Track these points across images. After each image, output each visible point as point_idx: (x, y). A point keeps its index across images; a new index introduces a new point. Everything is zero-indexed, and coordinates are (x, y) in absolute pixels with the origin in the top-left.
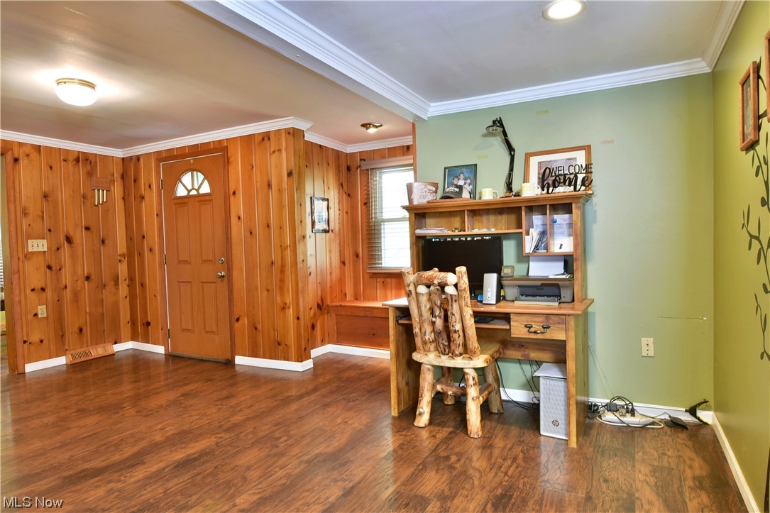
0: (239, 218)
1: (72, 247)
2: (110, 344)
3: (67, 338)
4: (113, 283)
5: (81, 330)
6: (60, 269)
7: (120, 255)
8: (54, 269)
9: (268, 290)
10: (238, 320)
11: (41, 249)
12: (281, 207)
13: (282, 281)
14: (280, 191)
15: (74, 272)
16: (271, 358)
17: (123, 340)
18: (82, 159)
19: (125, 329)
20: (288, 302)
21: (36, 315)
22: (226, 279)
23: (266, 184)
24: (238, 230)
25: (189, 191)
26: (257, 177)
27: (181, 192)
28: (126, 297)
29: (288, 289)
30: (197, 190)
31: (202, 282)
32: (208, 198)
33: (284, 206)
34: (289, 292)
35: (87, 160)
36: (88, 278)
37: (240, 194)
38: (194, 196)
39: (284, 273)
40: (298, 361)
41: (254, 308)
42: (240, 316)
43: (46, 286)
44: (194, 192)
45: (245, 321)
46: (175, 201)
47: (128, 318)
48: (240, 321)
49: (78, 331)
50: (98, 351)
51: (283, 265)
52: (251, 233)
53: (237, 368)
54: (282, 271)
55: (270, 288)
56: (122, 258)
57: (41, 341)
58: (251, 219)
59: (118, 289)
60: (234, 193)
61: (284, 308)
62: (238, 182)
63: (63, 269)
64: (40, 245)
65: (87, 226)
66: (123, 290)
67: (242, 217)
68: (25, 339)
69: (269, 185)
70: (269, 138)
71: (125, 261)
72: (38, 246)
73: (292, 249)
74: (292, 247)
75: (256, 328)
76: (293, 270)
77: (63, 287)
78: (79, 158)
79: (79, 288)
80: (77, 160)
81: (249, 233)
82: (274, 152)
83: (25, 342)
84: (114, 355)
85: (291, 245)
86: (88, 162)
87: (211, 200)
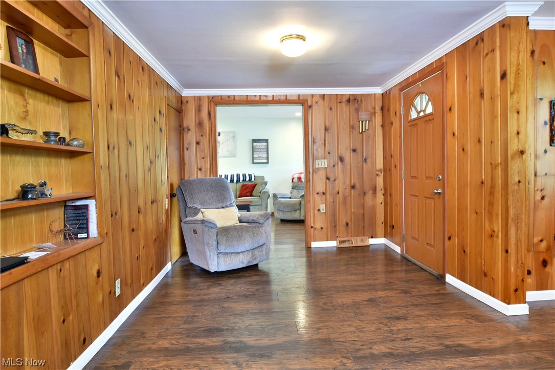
0: (454, 134)
1: (343, 164)
2: (367, 237)
3: (338, 228)
4: (371, 192)
5: (347, 224)
6: (335, 180)
7: (378, 171)
8: (331, 179)
9: (477, 213)
10: (450, 238)
11: (324, 166)
12: (493, 117)
13: (491, 204)
14: (492, 98)
15: (344, 183)
16: (477, 287)
17: (378, 236)
18: (352, 100)
19: (380, 228)
20: (496, 229)
21: (319, 210)
22: (441, 195)
23: (478, 94)
24: (453, 147)
25: (419, 113)
26: (470, 87)
27: (414, 115)
28: (381, 203)
29: (497, 215)
30: (424, 111)
31: (426, 197)
32: (430, 117)
33: (496, 117)
34: (498, 219)
35: (355, 99)
36: (353, 187)
37: (455, 109)
38: (422, 117)
39: (494, 196)
40: (504, 302)
41: (463, 230)
42: (452, 235)
43: (326, 191)
44: (422, 114)
45: (456, 240)
46: (410, 124)
47: (383, 220)
48: (452, 239)
49: (345, 225)
50: (357, 242)
51: (493, 187)
52: (463, 150)
53: (447, 286)
54: (492, 193)
55: (478, 211)
56: (379, 173)
57: (322, 228)
58: (463, 134)
59: (375, 196)
60: (450, 109)
61: (491, 236)
62: (454, 96)
63: (337, 181)
64: (323, 164)
65: (354, 148)
66: (380, 198)
67: (456, 134)
68: (312, 225)
69: (482, 95)
70: (483, 40)
71: (382, 175)
72: (322, 164)
73: (503, 167)
74: (503, 164)
75: (464, 252)
76: (503, 193)
77: (336, 193)
78: (349, 99)
79: (347, 194)
80: (349, 101)
81: (462, 150)
82: (487, 54)
83: (312, 227)
84: (369, 246)
85: (503, 162)
86: (356, 101)
87: (433, 119)
